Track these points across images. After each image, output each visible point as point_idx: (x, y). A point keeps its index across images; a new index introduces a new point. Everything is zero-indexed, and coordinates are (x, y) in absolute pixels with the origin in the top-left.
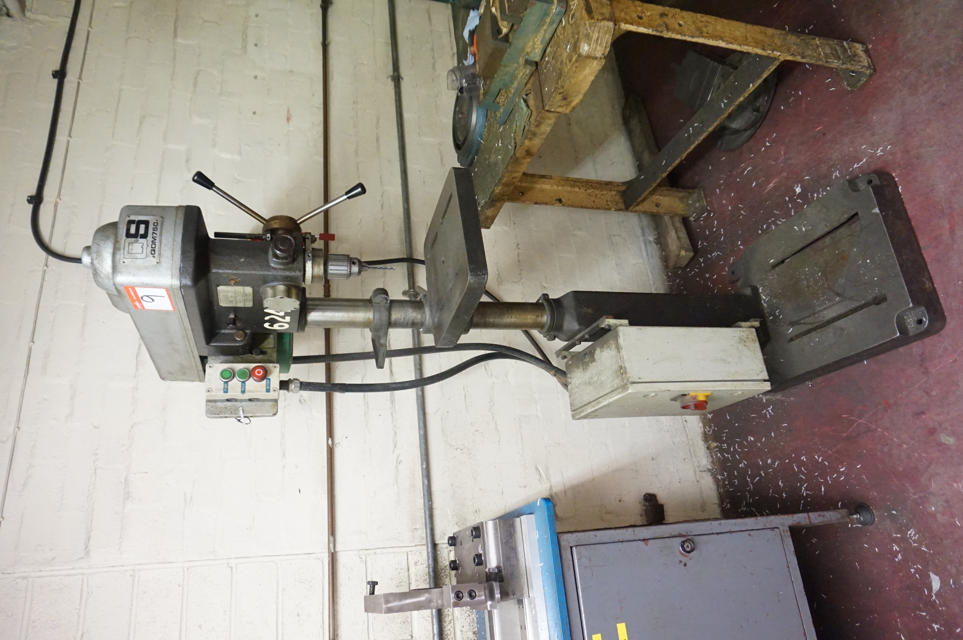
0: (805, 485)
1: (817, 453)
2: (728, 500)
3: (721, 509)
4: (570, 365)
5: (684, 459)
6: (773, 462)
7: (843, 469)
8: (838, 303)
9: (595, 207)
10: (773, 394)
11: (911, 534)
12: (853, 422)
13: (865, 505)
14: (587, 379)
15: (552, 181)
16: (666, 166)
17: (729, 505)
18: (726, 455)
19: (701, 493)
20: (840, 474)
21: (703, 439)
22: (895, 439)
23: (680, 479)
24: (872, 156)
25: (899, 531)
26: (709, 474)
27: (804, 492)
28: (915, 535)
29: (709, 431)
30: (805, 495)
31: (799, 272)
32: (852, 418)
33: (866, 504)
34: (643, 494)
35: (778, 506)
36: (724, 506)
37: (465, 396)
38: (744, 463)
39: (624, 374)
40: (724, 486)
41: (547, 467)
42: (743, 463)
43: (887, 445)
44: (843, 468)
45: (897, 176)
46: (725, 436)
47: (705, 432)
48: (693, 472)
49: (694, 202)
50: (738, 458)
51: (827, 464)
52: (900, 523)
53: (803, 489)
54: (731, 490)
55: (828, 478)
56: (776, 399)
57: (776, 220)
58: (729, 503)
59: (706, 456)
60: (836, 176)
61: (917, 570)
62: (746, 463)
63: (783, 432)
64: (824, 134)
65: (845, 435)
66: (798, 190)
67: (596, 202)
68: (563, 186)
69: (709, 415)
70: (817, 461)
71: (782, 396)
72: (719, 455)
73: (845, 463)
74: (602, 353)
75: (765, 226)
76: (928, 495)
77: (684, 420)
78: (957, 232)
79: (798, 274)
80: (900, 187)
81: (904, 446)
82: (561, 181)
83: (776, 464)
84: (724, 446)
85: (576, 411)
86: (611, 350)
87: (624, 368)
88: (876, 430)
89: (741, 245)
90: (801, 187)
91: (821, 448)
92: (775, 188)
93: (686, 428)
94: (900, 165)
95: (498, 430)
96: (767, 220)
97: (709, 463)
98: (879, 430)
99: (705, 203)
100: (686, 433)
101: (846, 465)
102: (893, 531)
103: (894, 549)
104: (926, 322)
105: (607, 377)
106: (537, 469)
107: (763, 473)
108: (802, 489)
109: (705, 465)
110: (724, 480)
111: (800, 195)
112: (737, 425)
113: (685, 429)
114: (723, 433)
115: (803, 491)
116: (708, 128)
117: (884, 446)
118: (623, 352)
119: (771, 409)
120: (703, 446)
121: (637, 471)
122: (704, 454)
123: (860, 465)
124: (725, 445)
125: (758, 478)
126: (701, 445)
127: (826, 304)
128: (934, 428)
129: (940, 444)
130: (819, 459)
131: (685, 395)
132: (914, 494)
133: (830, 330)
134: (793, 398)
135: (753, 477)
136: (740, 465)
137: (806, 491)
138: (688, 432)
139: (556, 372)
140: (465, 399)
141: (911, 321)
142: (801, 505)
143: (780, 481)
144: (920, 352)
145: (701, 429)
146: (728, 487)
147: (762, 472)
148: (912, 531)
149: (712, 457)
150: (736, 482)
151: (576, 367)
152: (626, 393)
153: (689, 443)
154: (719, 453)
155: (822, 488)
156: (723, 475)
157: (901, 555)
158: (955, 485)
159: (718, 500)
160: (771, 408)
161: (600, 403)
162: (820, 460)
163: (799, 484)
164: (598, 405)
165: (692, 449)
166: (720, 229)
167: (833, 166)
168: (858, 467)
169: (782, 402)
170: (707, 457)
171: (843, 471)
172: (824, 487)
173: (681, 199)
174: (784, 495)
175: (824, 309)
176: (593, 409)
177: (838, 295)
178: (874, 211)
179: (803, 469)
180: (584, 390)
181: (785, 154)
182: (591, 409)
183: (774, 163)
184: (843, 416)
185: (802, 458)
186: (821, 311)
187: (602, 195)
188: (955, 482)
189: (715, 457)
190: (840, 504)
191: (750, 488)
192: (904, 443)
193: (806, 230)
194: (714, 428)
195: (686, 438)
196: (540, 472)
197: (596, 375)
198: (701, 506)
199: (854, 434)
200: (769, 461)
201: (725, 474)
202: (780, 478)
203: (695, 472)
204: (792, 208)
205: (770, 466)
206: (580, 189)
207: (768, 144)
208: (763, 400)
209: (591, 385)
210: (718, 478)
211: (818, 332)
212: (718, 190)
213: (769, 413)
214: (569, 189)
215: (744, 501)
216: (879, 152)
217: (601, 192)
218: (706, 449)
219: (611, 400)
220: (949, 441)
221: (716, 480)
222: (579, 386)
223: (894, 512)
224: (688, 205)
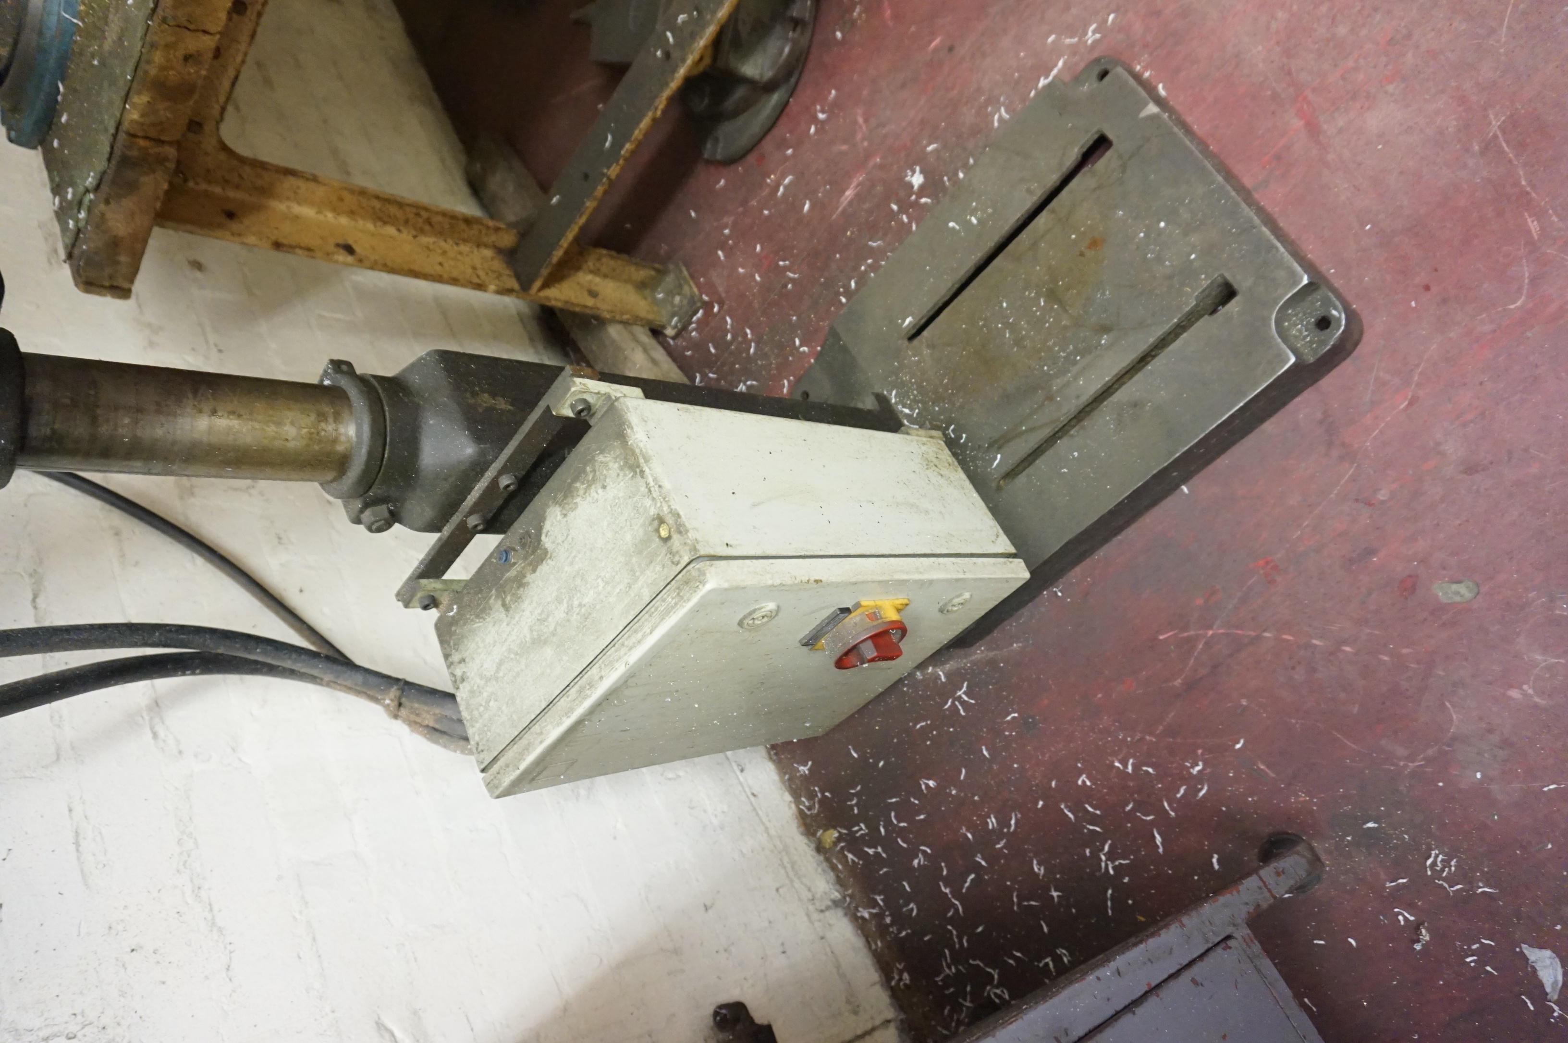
0: (1106, 848)
1: (1115, 754)
2: (900, 964)
3: (889, 993)
4: (454, 621)
5: (777, 890)
6: (1003, 822)
7: (1198, 768)
8: (1109, 347)
9: (445, 276)
10: (961, 652)
11: (1434, 863)
12: (1191, 642)
13: (1285, 836)
14: (526, 631)
15: (320, 192)
16: (617, 145)
17: (906, 976)
18: (871, 851)
19: (838, 967)
20: (1194, 782)
21: (802, 829)
22: (1315, 642)
23: (783, 944)
24: (1074, 50)
25: (1398, 867)
26: (840, 912)
27: (1107, 865)
28: (1446, 863)
29: (809, 808)
30: (1111, 872)
31: (985, 319)
32: (1185, 634)
33: (1287, 834)
34: (711, 1010)
35: (1046, 929)
36: (893, 983)
37: (77, 834)
38: (924, 852)
39: (675, 537)
40: (883, 930)
41: (415, 1013)
42: (920, 855)
43: (1299, 663)
44: (1197, 765)
45: (1146, 68)
46: (857, 805)
47: (801, 812)
48: (805, 919)
49: (670, 294)
50: (905, 845)
51: (1150, 770)
52: (1396, 847)
53: (1103, 858)
54: (904, 934)
55: (1166, 804)
56: (974, 663)
57: (876, 261)
58: (906, 969)
59: (820, 870)
60: (1001, 119)
61: (1484, 954)
62: (929, 851)
63: (1011, 735)
64: (951, 49)
65: (1178, 682)
66: (917, 180)
67: (446, 265)
68: (352, 213)
69: (801, 768)
70: (1123, 774)
71: (990, 649)
72: (850, 856)
73: (1200, 751)
74: (571, 515)
75: (853, 284)
76: (1449, 745)
77: (749, 794)
78: (1325, 127)
79: (984, 326)
80: (1160, 86)
81: (1348, 649)
82: (346, 195)
83: (1013, 822)
84: (861, 829)
85: (496, 767)
86: (604, 487)
87: (670, 520)
88: (1258, 638)
89: (801, 345)
90: (921, 172)
91: (1125, 738)
92: (859, 197)
93: (760, 812)
94: (1146, 46)
95: (220, 930)
96: (856, 268)
97: (831, 887)
98: (1267, 634)
99: (695, 290)
100: (763, 823)
101: (1202, 754)
102: (1383, 876)
103: (1402, 923)
104: (1339, 319)
105: (607, 583)
106: (380, 1026)
107: (983, 859)
108: (1101, 860)
109: (826, 893)
110: (879, 917)
111: (923, 190)
112: (881, 764)
113: (757, 814)
114: (851, 797)
115: (1103, 865)
116: (714, 12)
117: (1293, 668)
118: (655, 470)
119: (965, 693)
120: (806, 848)
121: (677, 952)
122: (815, 865)
123: (1242, 741)
124: (862, 825)
125: (972, 876)
126: (802, 847)
127: (1075, 363)
128: (1410, 576)
129: (1440, 608)
130: (1126, 766)
131: (846, 611)
132: (1411, 758)
133: (1105, 416)
134: (1017, 643)
135: (955, 881)
136: (916, 862)
137: (1113, 862)
138: (765, 820)
139: (403, 691)
140: (77, 844)
141: (1300, 331)
142: (1109, 903)
143: (1035, 862)
144: (1319, 415)
145: (790, 808)
146: (894, 929)
147: (979, 859)
148: (1437, 856)
149: (833, 868)
150: (912, 909)
151: (478, 616)
152: (695, 599)
153: (775, 847)
154: (849, 851)
155: (1154, 837)
156: (875, 904)
157: (1427, 929)
158: (1514, 693)
159: (877, 972)
160: (964, 689)
161: (591, 685)
162: (1130, 769)
163: (1088, 851)
164: (585, 698)
165: (786, 860)
166: (744, 329)
167: (988, 102)
168: (1238, 746)
169: (992, 663)
170: (824, 870)
171: (1199, 772)
172: (1159, 833)
173: (642, 286)
174: (1055, 894)
175: (1076, 378)
176: (568, 723)
177: (1105, 329)
178: (1144, 114)
179: (1090, 809)
180: (518, 674)
181: (866, 121)
182: (558, 724)
183: (844, 147)
184: (1161, 637)
185: (1080, 782)
186: (1067, 385)
187: (460, 253)
188: (1511, 686)
189: (840, 867)
190: (1214, 860)
191: (957, 910)
192: (1345, 642)
193: (978, 220)
194: (823, 794)
195: (765, 835)
196: (392, 1034)
197: (559, 600)
198: (848, 1002)
199: (1203, 671)
200: (992, 822)
201: (879, 899)
202: (1031, 855)
203: (808, 915)
204: (910, 223)
205: (998, 834)
206: (399, 230)
207: (821, 116)
208: (939, 677)
209: (545, 642)
210: (863, 918)
211: (1072, 436)
212: (720, 253)
213: (963, 703)
214: (370, 226)
215: (947, 951)
216: (1091, 37)
217: (455, 248)
218: (814, 853)
219: (634, 657)
220: (1457, 593)
221: (860, 924)
222: (497, 671)
223: (1371, 825)
224: (655, 302)
